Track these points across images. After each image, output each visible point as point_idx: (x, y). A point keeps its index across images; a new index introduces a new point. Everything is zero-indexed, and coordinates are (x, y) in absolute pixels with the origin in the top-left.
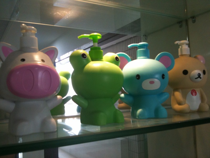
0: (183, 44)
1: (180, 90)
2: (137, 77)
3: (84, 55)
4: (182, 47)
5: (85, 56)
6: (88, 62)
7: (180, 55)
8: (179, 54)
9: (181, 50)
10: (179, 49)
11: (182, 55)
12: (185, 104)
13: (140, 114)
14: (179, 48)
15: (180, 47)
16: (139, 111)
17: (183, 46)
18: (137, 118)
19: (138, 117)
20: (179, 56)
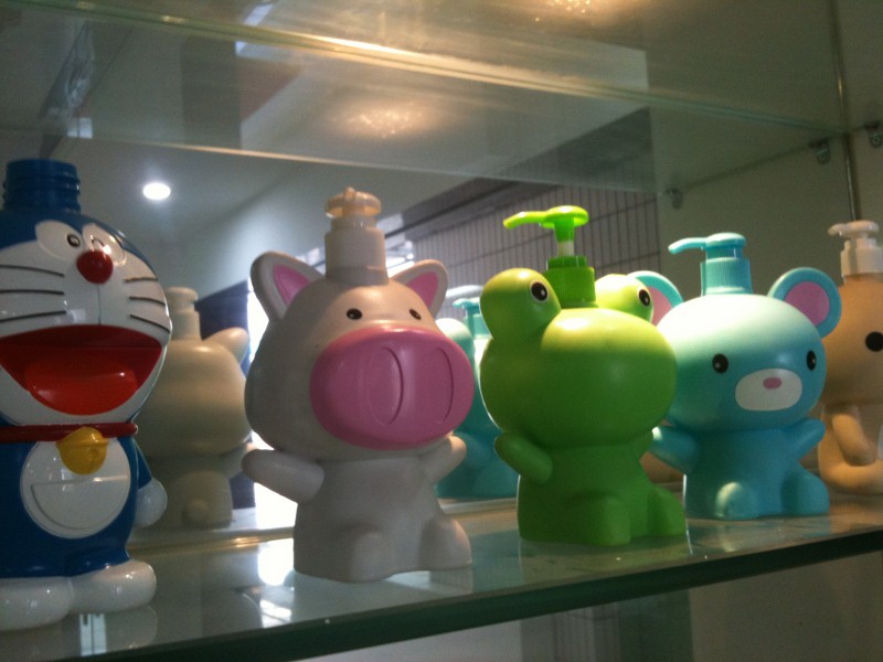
0: (857, 234)
1: (855, 409)
2: (718, 365)
3: (538, 290)
4: (854, 246)
5: (543, 293)
6: (552, 314)
7: (847, 277)
8: (845, 271)
9: (853, 256)
10: (844, 255)
11: (856, 276)
12: (874, 461)
13: (733, 502)
14: (843, 248)
15: (847, 245)
16: (728, 490)
17: (858, 241)
18: (721, 515)
19: (726, 510)
20: (845, 281)
